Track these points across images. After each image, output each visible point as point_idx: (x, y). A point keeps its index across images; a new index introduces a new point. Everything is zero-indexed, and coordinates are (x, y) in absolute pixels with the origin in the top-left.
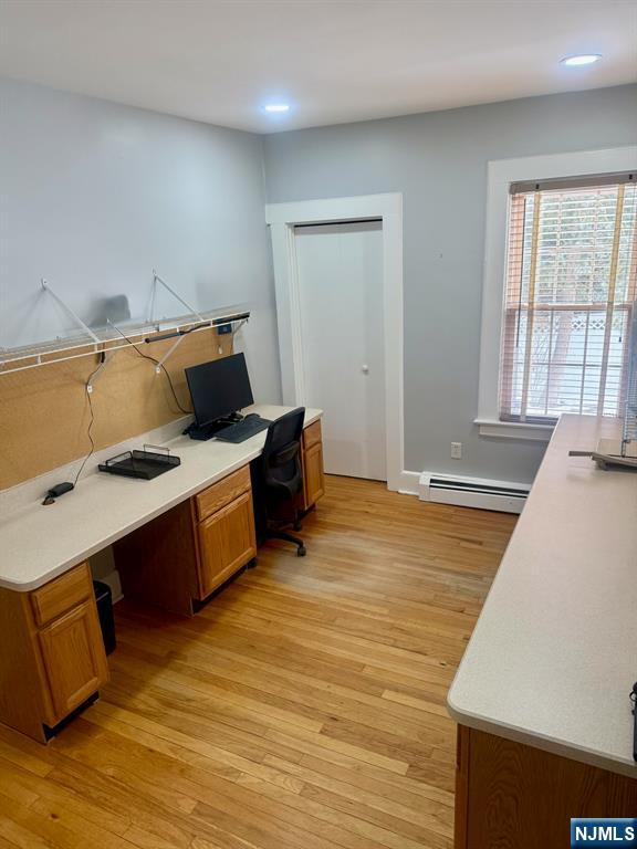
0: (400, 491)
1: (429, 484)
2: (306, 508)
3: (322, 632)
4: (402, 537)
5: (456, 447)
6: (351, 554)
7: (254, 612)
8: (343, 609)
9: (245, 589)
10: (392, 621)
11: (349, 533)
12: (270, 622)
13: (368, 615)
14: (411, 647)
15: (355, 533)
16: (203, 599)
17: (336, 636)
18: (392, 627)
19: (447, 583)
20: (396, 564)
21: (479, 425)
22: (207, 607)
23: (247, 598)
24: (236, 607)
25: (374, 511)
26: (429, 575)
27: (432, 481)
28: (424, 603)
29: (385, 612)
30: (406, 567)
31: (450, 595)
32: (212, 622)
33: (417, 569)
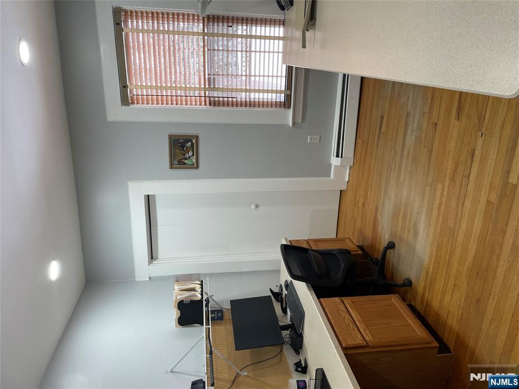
0: (347, 180)
1: (339, 159)
2: (361, 252)
3: (460, 239)
4: (380, 176)
5: (311, 139)
6: (395, 216)
7: (447, 298)
8: (440, 221)
9: (428, 305)
10: (447, 179)
11: (379, 218)
12: (455, 285)
13: (444, 200)
14: (469, 163)
15: (379, 213)
16: (437, 345)
17: (464, 226)
18: (453, 179)
19: (413, 139)
20: (402, 180)
21: (294, 123)
22: (445, 340)
23: (435, 304)
24: (444, 314)
25: (362, 199)
26: (408, 152)
27: (337, 156)
28: (430, 156)
29: (440, 186)
30: (403, 172)
31: (423, 135)
32: (458, 337)
33: (404, 162)
